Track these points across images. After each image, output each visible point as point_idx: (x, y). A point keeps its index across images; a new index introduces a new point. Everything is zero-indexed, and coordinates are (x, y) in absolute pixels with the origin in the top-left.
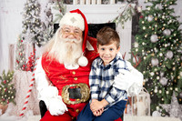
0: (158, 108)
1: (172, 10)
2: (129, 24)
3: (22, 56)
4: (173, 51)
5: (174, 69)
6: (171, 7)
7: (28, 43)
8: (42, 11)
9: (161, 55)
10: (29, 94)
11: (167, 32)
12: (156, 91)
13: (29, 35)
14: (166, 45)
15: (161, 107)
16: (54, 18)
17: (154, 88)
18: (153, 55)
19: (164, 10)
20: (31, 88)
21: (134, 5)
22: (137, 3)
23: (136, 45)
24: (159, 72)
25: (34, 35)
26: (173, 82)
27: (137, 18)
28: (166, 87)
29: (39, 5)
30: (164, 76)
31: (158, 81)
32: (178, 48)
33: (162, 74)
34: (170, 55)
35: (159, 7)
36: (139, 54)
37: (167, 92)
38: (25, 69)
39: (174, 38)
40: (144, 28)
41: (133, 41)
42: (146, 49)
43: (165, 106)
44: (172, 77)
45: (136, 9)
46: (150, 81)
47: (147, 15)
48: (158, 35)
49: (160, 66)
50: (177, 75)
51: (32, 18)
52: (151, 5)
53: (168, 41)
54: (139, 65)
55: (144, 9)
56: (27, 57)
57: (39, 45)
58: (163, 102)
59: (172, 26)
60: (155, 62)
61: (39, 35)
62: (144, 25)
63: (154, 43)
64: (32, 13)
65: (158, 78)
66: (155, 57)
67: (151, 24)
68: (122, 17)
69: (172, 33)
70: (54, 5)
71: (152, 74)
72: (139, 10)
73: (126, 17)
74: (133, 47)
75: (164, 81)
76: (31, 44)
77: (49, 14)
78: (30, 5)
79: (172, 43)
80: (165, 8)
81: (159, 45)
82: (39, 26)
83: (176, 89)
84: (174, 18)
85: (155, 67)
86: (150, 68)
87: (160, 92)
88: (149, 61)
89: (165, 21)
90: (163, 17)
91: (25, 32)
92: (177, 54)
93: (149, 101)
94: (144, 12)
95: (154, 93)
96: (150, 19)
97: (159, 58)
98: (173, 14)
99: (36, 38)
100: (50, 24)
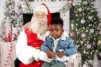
0: (86, 62)
1: (93, 5)
2: (68, 13)
3: (4, 33)
4: (94, 29)
5: (95, 39)
6: (92, 3)
7: (8, 25)
8: (16, 6)
9: (87, 31)
10: (9, 56)
11: (90, 18)
12: (84, 52)
13: (8, 20)
14: (90, 25)
15: (87, 62)
16: (23, 10)
17: (83, 51)
18: (82, 31)
19: (88, 5)
20: (10, 52)
21: (70, 2)
22: (72, 1)
23: (72, 25)
24: (86, 41)
25: (11, 20)
26: (95, 47)
27: (72, 10)
28: (90, 50)
29: (14, 2)
30: (89, 43)
31: (86, 46)
32: (97, 27)
33: (88, 42)
34: (92, 31)
35: (86, 3)
36: (74, 31)
37: (91, 53)
38: (6, 41)
39: (95, 21)
40: (77, 15)
41: (70, 23)
42: (78, 28)
43: (90, 61)
44: (94, 44)
45: (72, 4)
46: (81, 47)
47: (79, 8)
48: (85, 19)
49: (86, 37)
50: (97, 42)
51: (10, 10)
52: (81, 1)
53: (91, 23)
54: (74, 37)
55: (77, 4)
56: (7, 34)
57: (15, 26)
58: (89, 59)
59: (93, 14)
60: (83, 35)
61: (14, 20)
62: (77, 13)
63: (82, 24)
64: (10, 7)
65: (86, 45)
66: (84, 33)
67: (81, 13)
68: (64, 9)
69: (93, 18)
70: (23, 2)
71: (82, 42)
72: (74, 5)
73: (66, 9)
74: (70, 27)
75: (89, 46)
76: (9, 26)
77: (20, 8)
78: (8, 2)
79: (93, 24)
80: (89, 3)
81: (85, 25)
82: (14, 15)
83: (96, 51)
84: (94, 9)
85: (84, 38)
86: (81, 39)
87: (87, 53)
88: (80, 35)
89: (89, 11)
90: (88, 9)
91: (5, 19)
92: (96, 30)
93: (80, 58)
94: (77, 6)
95: (83, 54)
96: (80, 10)
97: (86, 33)
98: (93, 7)
99: (12, 22)
100: (21, 14)
